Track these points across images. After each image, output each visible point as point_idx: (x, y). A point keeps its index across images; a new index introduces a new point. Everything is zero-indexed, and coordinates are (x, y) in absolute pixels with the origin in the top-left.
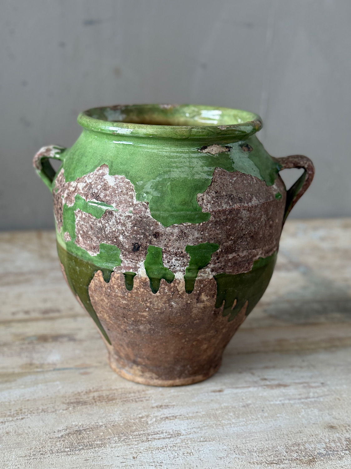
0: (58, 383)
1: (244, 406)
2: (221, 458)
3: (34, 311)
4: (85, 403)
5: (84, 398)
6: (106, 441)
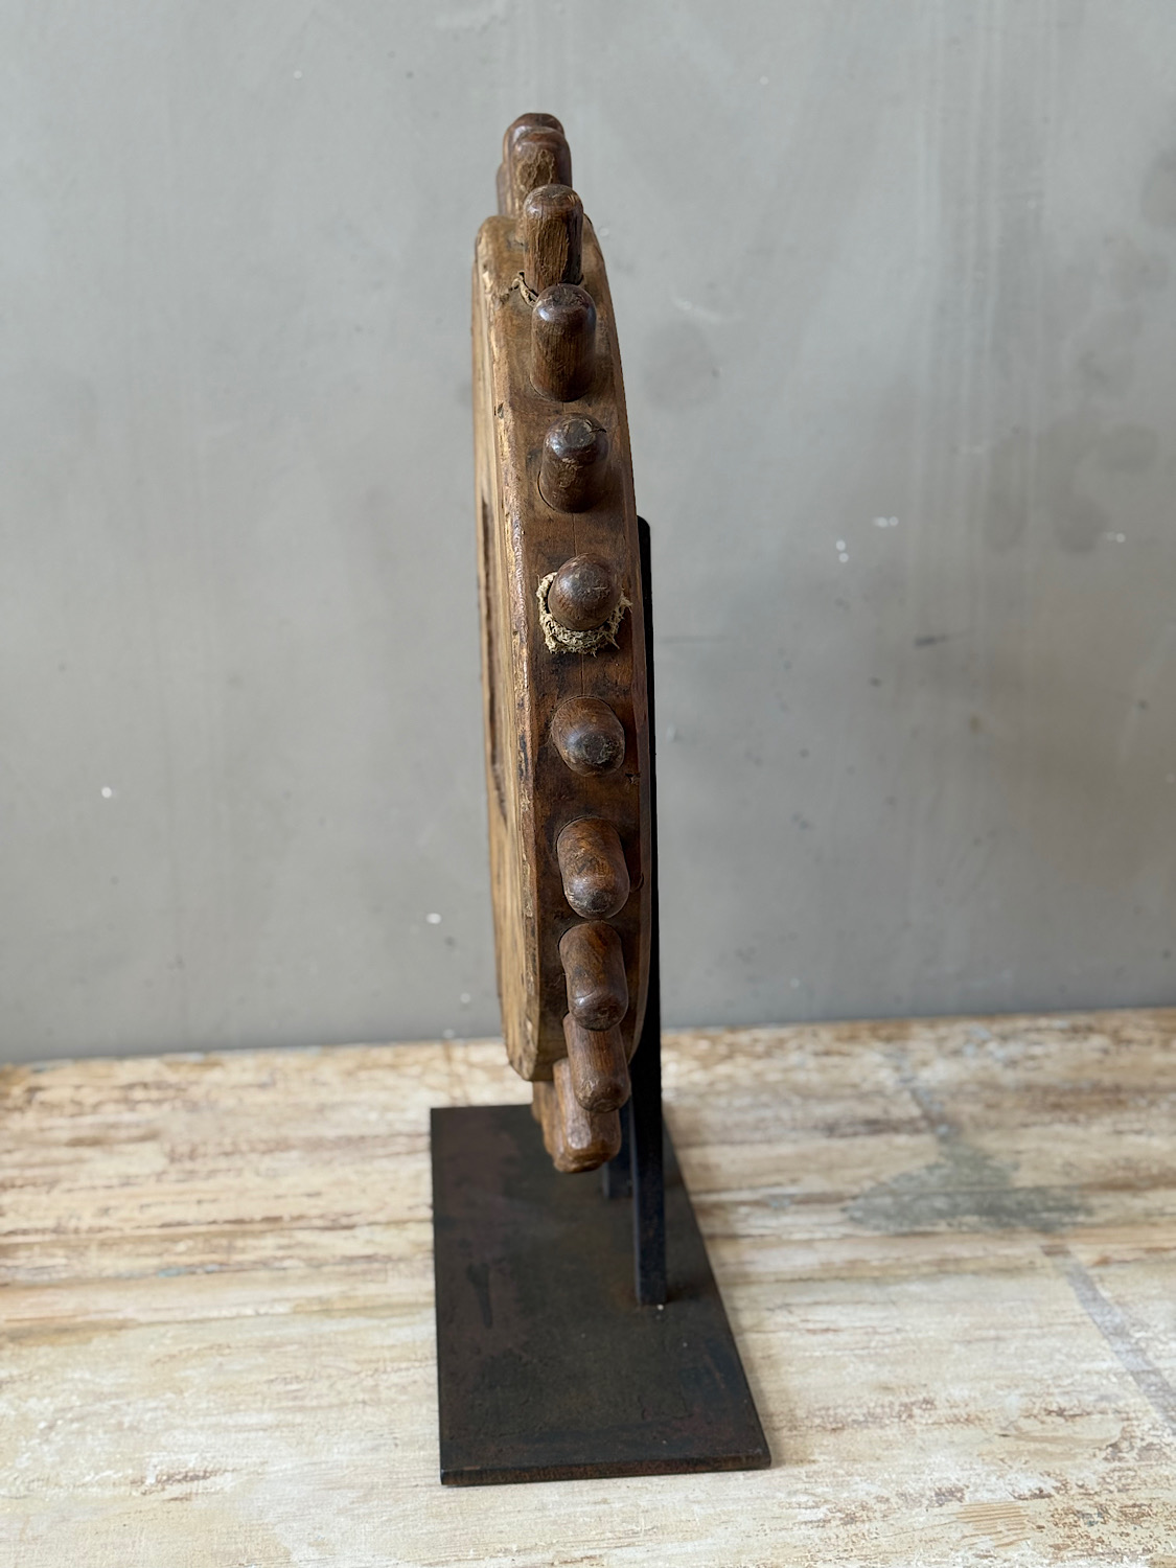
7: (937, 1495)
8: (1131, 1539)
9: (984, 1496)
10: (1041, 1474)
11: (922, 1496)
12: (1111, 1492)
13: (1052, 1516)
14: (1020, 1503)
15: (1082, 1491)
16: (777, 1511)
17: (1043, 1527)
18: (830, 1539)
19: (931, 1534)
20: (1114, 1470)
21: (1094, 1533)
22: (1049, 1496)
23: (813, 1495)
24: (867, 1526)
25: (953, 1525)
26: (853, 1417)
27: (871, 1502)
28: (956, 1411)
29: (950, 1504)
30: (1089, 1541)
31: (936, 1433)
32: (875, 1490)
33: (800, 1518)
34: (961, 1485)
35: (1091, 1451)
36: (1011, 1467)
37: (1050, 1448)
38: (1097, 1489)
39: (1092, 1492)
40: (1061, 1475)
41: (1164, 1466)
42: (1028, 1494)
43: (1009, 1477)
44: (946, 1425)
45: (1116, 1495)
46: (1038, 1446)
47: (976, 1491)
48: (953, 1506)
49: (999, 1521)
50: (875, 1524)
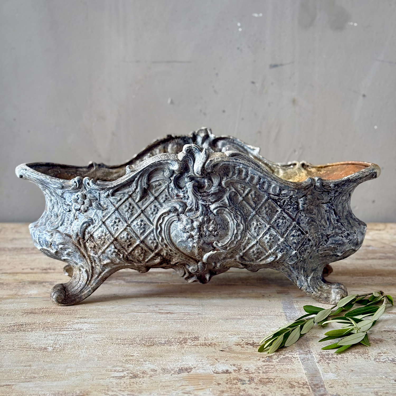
0: (26, 303)
1: (135, 321)
2: (97, 341)
3: (38, 268)
4: (36, 313)
5: (37, 311)
6: (34, 330)
7: (180, 370)
8: (259, 391)
9: (201, 371)
10: (231, 365)
11: (172, 370)
12: (259, 373)
13: (227, 380)
14: (215, 375)
15: (246, 372)
16: (104, 372)
17: (220, 384)
18: (120, 383)
19: (168, 384)
20: (264, 366)
21: (242, 387)
22: (231, 373)
23: (124, 367)
24: (141, 379)
25: (180, 381)
26: (160, 342)
27: (148, 371)
28: (206, 341)
29: (183, 373)
30: (238, 390)
31: (193, 349)
32: (152, 367)
33: (113, 375)
34: (192, 367)
35: (258, 358)
36: (219, 362)
37: (240, 356)
38: (253, 371)
39: (250, 372)
40: (240, 366)
41: (289, 365)
42: (220, 371)
43: (216, 365)
44: (199, 346)
45: (261, 374)
46: (236, 355)
47: (198, 369)
48: (185, 374)
49: (201, 381)
50: (145, 379)
